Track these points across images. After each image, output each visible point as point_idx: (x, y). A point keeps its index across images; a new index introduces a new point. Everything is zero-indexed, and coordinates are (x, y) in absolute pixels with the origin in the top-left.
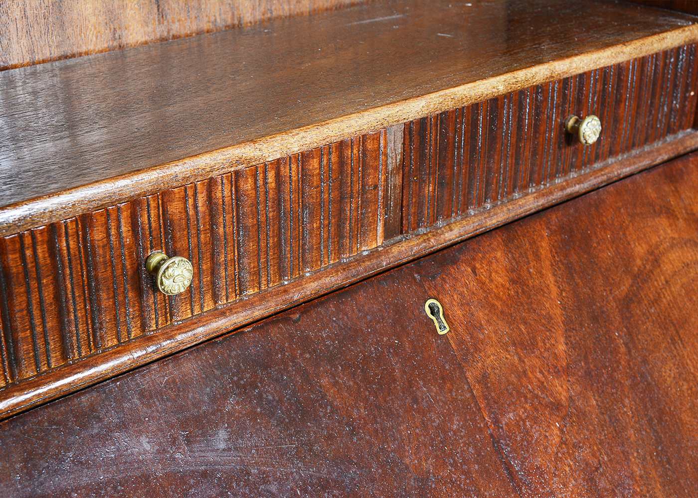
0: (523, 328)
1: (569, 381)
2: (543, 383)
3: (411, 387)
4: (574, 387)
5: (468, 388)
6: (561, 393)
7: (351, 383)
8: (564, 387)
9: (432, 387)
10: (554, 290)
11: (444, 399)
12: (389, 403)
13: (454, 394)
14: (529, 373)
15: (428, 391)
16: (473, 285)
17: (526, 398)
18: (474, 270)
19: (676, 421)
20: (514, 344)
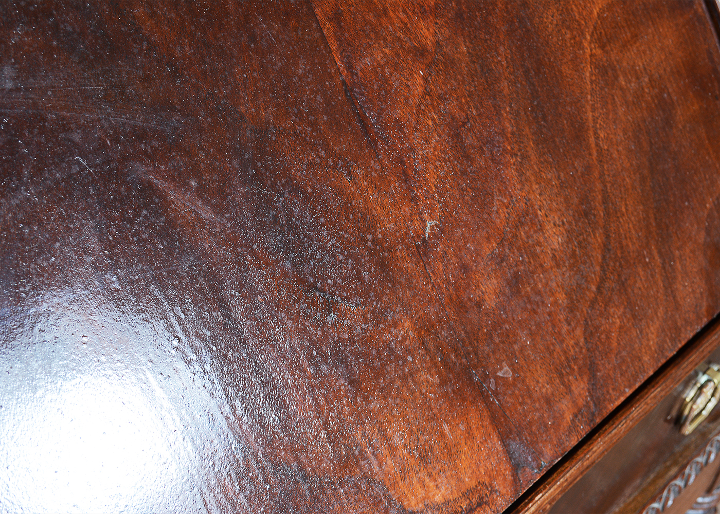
1: (436, 23)
2: (406, 24)
3: (247, 23)
4: (443, 31)
5: (317, 27)
6: (427, 37)
7: (173, 15)
8: (431, 30)
9: (274, 24)
11: (288, 39)
12: (220, 41)
13: (300, 33)
14: (390, 11)
15: (268, 29)
17: (385, 40)
19: (555, 74)
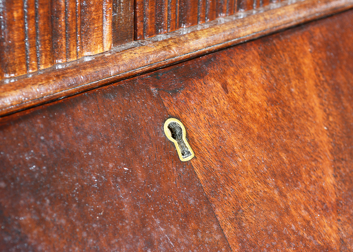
0: (283, 156)
1: (339, 220)
2: (308, 222)
3: (144, 227)
4: (345, 227)
5: (217, 228)
6: (330, 235)
7: (63, 221)
8: (334, 227)
9: (172, 227)
10: (320, 114)
11: (187, 242)
12: (114, 247)
13: (200, 236)
14: (293, 210)
15: (166, 232)
16: (224, 103)
17: (289, 240)
18: (225, 86)
20: (274, 175)
